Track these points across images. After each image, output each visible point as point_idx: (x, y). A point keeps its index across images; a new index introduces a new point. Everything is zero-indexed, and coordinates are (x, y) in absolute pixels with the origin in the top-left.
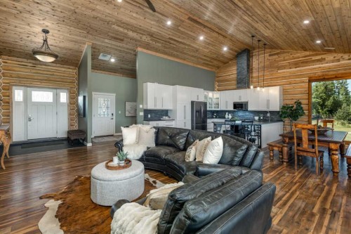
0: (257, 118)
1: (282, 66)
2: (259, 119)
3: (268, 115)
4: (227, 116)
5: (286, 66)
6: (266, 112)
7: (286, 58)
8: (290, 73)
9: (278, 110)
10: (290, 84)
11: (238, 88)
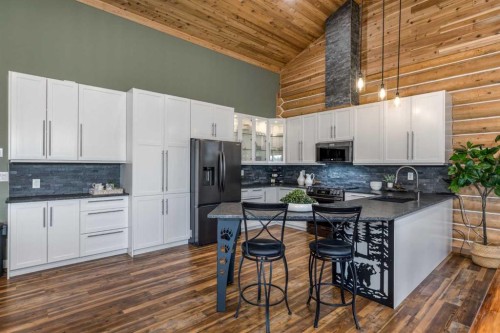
0: (376, 186)
1: (452, 35)
2: (384, 189)
3: (410, 177)
4: (301, 180)
5: (464, 31)
6: (406, 170)
7: (463, 9)
8: (477, 50)
9: (441, 160)
10: (478, 83)
11: (329, 106)
